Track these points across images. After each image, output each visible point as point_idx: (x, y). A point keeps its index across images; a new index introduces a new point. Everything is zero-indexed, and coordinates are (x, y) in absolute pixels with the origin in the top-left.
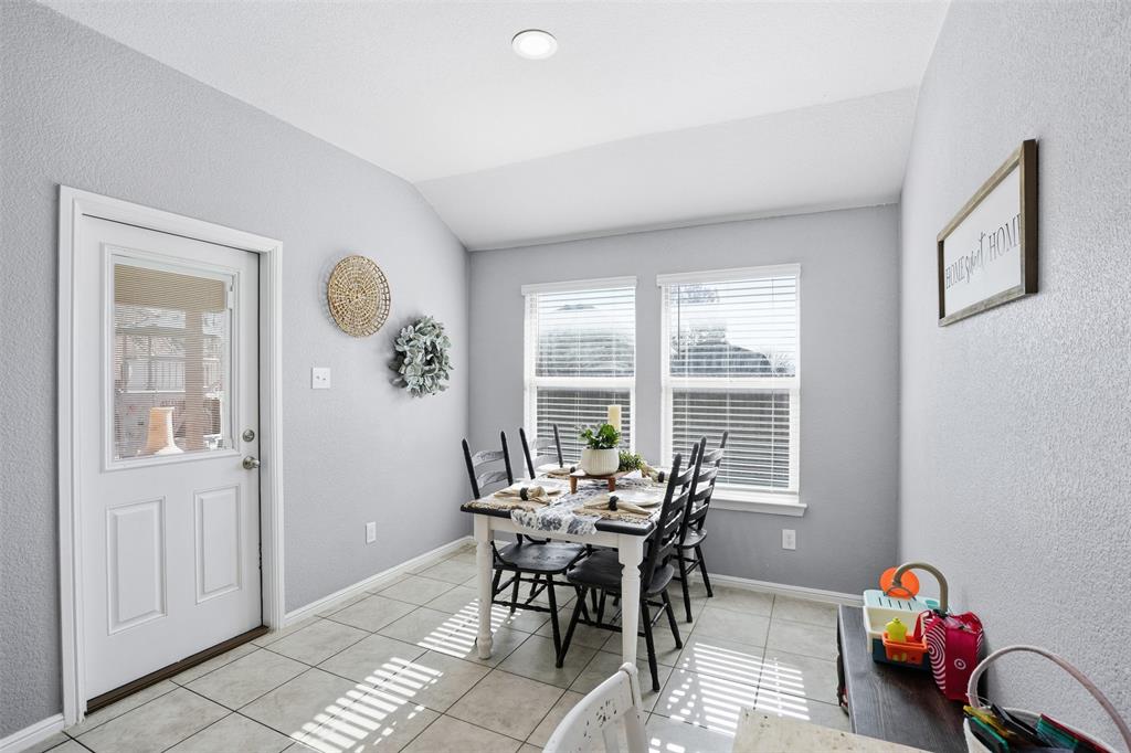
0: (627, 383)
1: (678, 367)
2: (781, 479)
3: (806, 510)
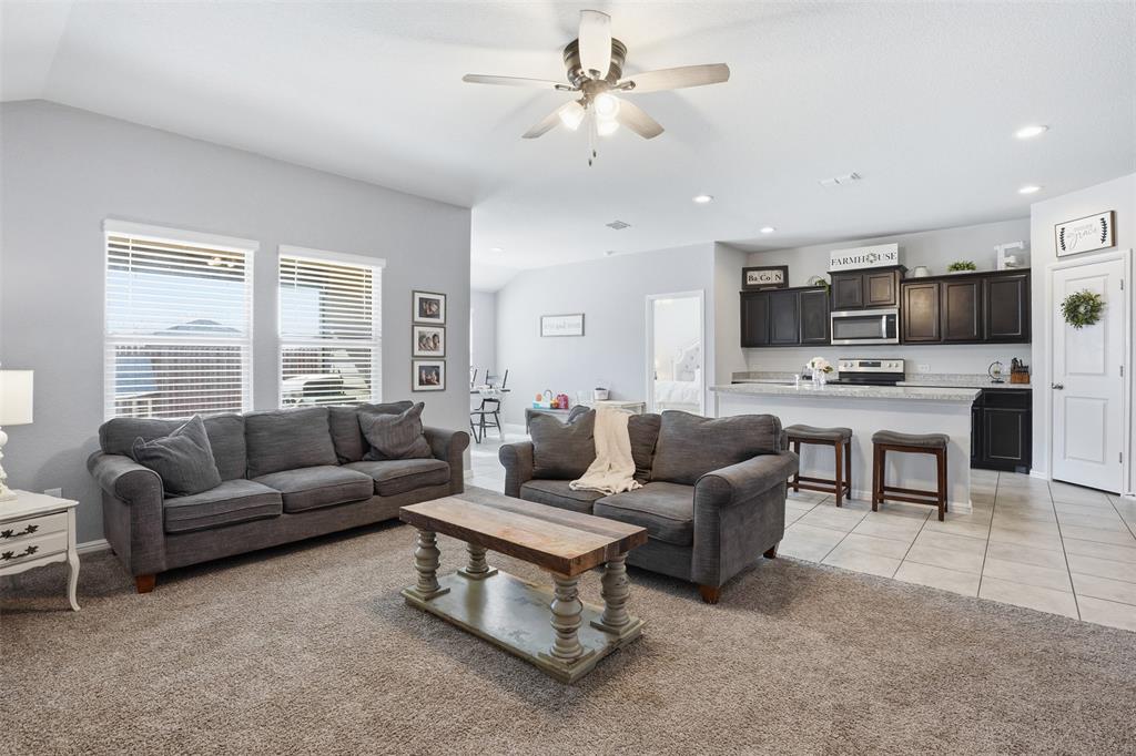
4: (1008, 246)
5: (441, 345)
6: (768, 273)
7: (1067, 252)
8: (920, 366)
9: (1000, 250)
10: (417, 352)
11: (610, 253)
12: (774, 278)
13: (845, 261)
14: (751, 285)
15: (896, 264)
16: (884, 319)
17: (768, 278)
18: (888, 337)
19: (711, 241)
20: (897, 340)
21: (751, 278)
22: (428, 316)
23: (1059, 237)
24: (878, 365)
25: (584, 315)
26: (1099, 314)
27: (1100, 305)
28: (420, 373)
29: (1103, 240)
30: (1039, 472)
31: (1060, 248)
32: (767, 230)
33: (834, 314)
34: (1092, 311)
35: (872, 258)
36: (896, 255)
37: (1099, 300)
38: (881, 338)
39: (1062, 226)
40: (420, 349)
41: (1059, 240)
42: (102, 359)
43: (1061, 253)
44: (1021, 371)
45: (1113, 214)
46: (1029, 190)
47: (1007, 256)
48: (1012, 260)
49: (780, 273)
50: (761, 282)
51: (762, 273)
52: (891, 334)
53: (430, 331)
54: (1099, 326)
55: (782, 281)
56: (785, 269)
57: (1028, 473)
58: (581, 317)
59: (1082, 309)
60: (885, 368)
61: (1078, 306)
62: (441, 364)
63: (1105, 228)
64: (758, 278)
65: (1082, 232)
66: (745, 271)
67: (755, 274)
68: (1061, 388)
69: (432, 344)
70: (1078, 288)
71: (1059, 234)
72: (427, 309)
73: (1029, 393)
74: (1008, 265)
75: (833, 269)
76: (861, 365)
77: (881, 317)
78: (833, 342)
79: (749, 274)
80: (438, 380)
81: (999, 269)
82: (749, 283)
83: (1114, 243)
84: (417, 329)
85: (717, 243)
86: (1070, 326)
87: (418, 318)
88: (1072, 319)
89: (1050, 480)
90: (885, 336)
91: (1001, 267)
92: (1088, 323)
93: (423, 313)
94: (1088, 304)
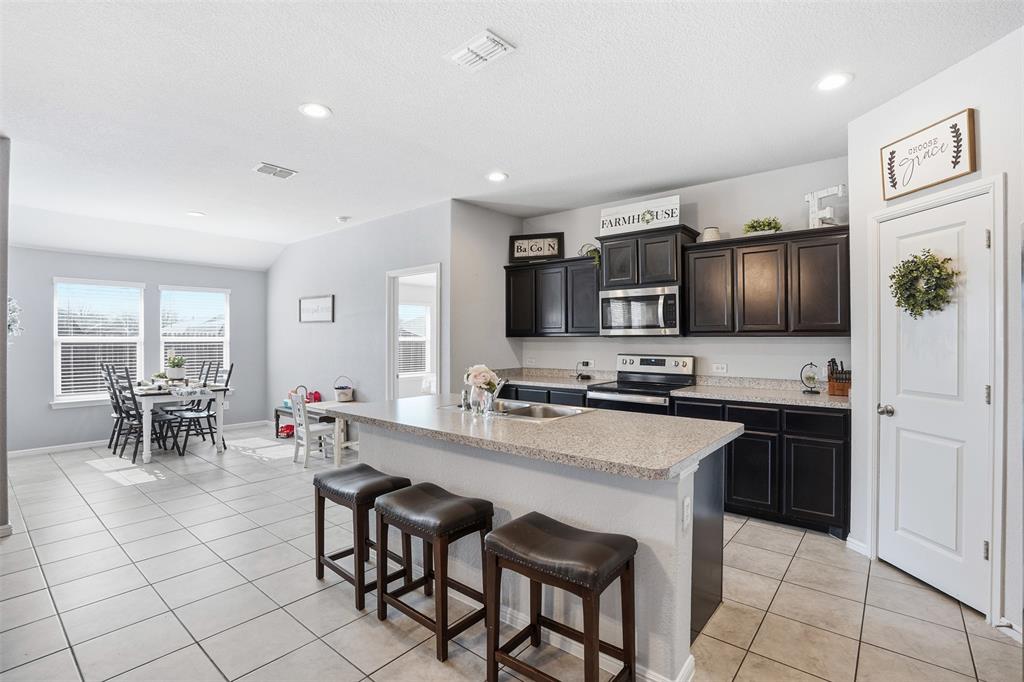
4: (823, 194)
6: (540, 242)
7: (900, 189)
8: (715, 366)
9: (813, 201)
11: (344, 219)
12: (546, 248)
13: (617, 222)
14: (518, 258)
15: (677, 223)
16: (661, 301)
17: (541, 249)
18: (667, 325)
19: (449, 199)
20: (676, 331)
21: (519, 248)
23: (886, 166)
24: (661, 363)
25: (333, 296)
26: (950, 292)
27: (950, 276)
29: (955, 163)
30: (859, 542)
31: (888, 184)
32: (497, 177)
33: (603, 294)
34: (938, 286)
35: (648, 217)
36: (677, 212)
37: (949, 267)
38: (659, 327)
39: (890, 149)
41: (887, 171)
43: (891, 192)
44: (840, 379)
45: (972, 115)
46: (833, 82)
47: (821, 207)
48: (827, 213)
49: (554, 242)
50: (532, 254)
51: (532, 242)
52: (669, 323)
54: (949, 313)
55: (555, 252)
56: (560, 237)
57: (844, 538)
58: (330, 299)
59: (922, 285)
60: (670, 368)
61: (916, 279)
63: (958, 141)
64: (527, 249)
65: (921, 154)
66: (513, 239)
67: (525, 244)
68: (891, 413)
70: (914, 249)
71: (886, 161)
73: (846, 415)
74: (823, 221)
75: (604, 233)
76: (643, 362)
77: (656, 298)
78: (603, 332)
79: (517, 244)
81: (811, 227)
82: (517, 255)
83: (974, 166)
85: (455, 200)
86: (904, 314)
88: (907, 300)
89: (874, 558)
90: (662, 324)
91: (815, 224)
92: (931, 307)
94: (932, 275)
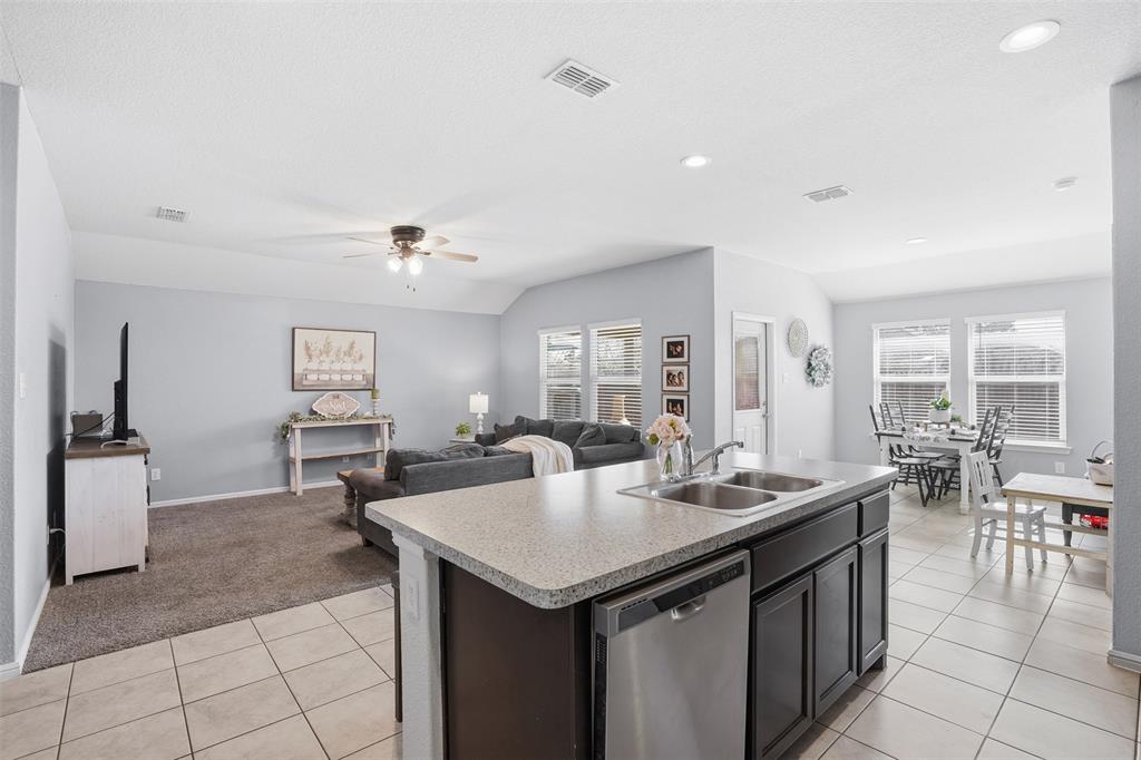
0: (946, 378)
1: (979, 370)
2: (1054, 434)
3: (1072, 450)
5: (685, 381)
10: (665, 388)
22: (676, 356)
28: (668, 405)
40: (668, 384)
42: (538, 395)
53: (675, 370)
62: (685, 398)
69: (677, 380)
72: (675, 349)
80: (682, 412)
84: (665, 369)
87: (666, 360)
93: (670, 355)
